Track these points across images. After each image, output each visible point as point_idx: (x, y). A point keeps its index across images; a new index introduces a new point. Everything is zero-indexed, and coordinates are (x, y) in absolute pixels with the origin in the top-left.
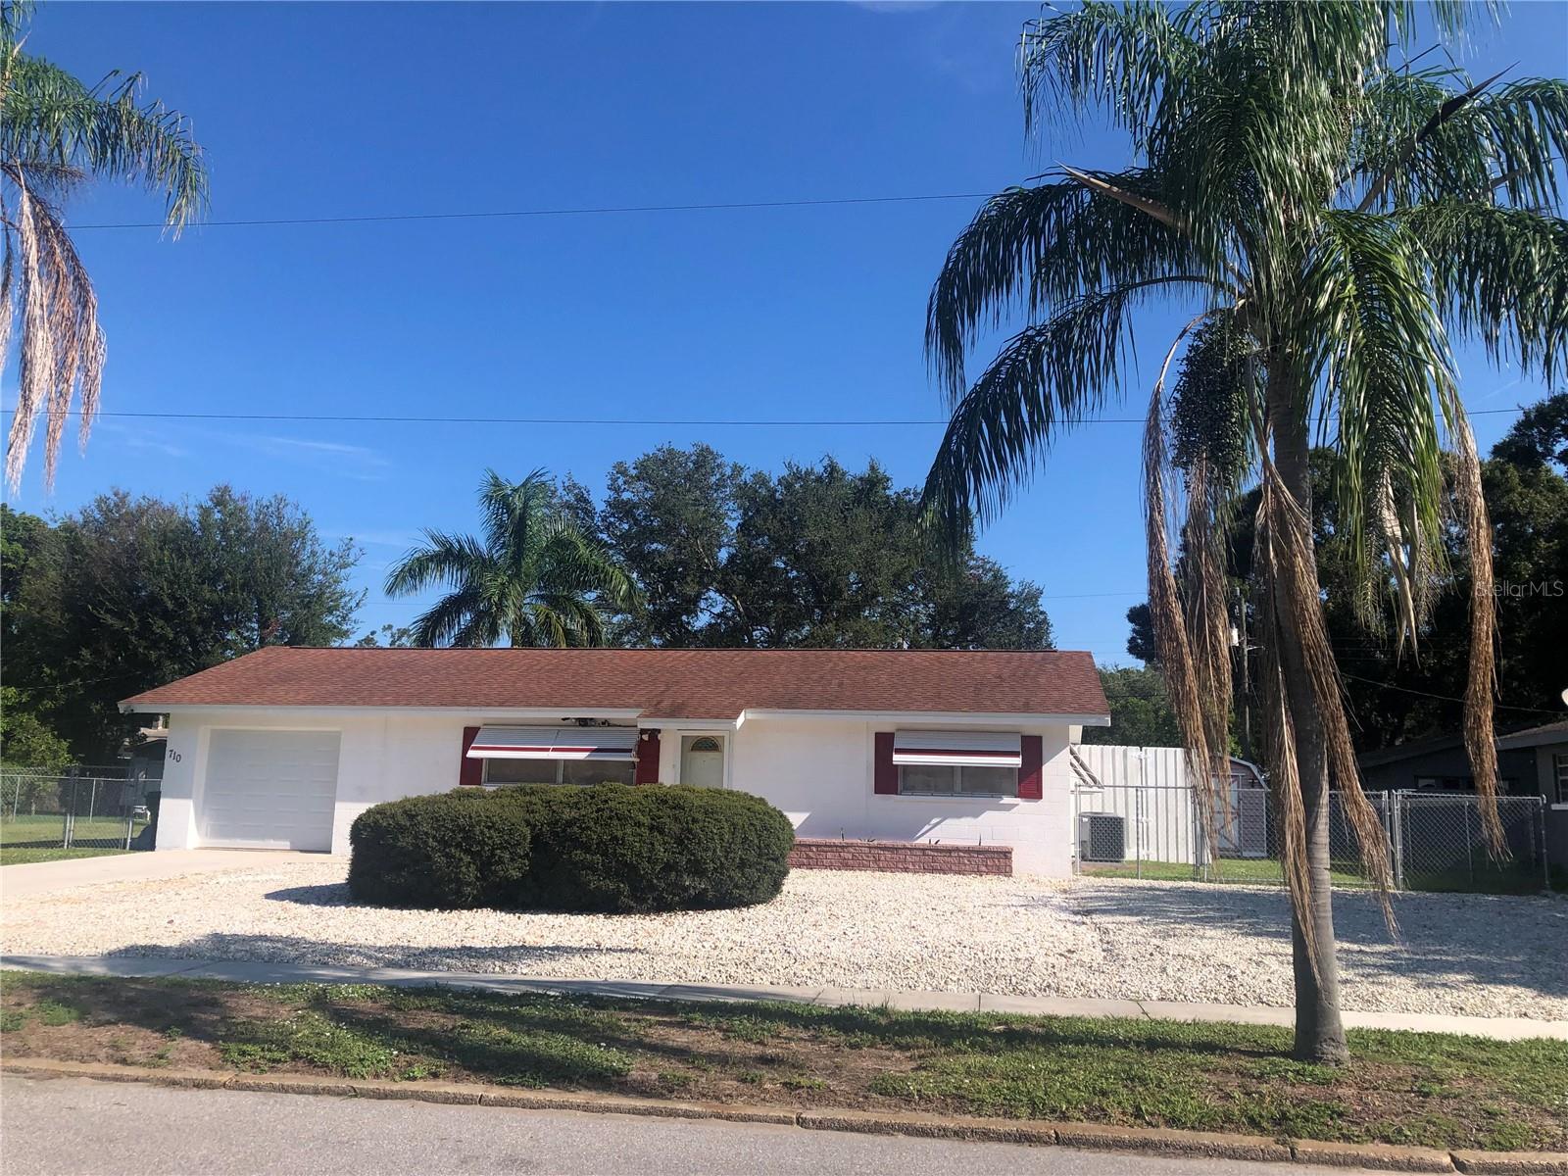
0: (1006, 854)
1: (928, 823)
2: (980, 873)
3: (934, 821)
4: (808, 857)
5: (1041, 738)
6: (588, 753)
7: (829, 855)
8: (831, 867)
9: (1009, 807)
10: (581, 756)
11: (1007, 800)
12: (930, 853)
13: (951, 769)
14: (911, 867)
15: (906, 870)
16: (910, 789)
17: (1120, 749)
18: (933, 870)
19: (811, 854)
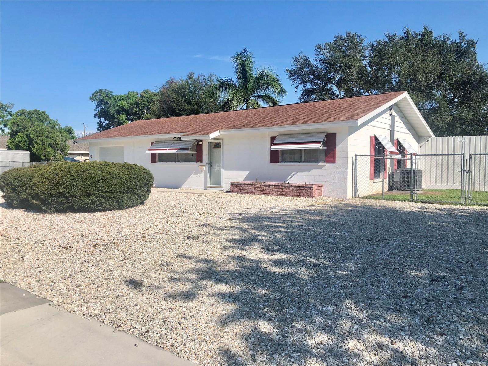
0: (310, 188)
1: (290, 174)
2: (300, 196)
3: (293, 174)
4: (240, 189)
5: (335, 134)
6: (177, 150)
7: (247, 188)
8: (247, 193)
9: (321, 167)
10: (174, 151)
11: (321, 164)
12: (281, 187)
13: (300, 151)
14: (275, 193)
15: (273, 194)
16: (284, 160)
17: (451, 138)
18: (283, 195)
19: (241, 188)
